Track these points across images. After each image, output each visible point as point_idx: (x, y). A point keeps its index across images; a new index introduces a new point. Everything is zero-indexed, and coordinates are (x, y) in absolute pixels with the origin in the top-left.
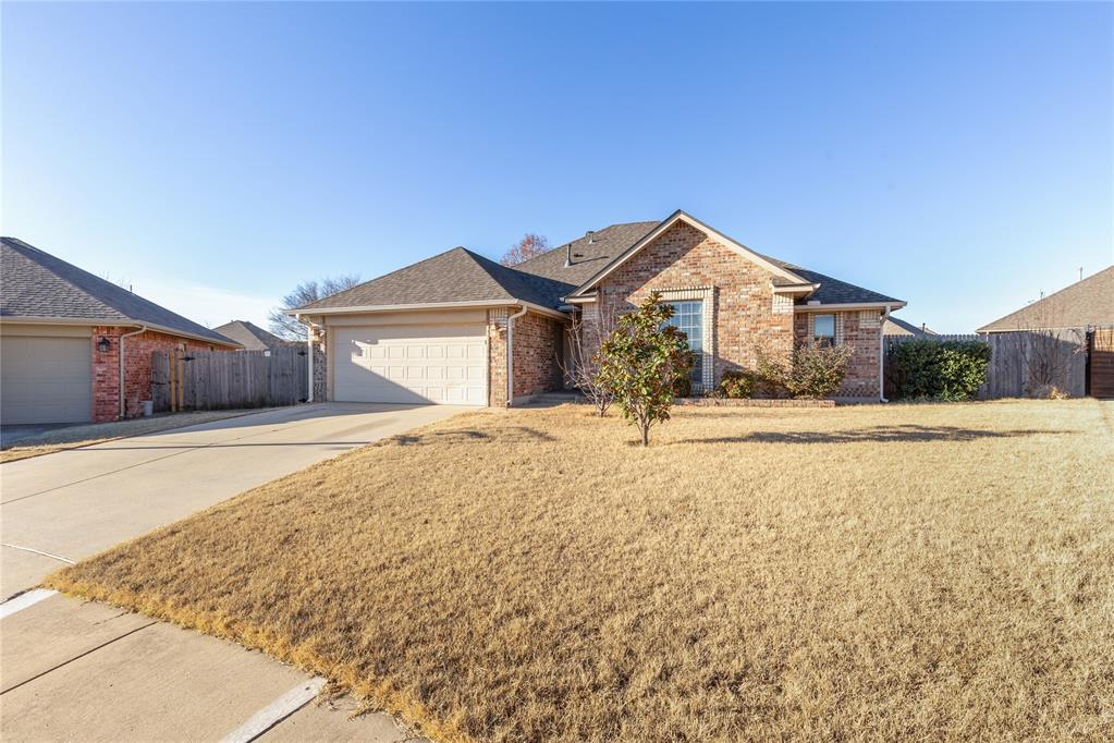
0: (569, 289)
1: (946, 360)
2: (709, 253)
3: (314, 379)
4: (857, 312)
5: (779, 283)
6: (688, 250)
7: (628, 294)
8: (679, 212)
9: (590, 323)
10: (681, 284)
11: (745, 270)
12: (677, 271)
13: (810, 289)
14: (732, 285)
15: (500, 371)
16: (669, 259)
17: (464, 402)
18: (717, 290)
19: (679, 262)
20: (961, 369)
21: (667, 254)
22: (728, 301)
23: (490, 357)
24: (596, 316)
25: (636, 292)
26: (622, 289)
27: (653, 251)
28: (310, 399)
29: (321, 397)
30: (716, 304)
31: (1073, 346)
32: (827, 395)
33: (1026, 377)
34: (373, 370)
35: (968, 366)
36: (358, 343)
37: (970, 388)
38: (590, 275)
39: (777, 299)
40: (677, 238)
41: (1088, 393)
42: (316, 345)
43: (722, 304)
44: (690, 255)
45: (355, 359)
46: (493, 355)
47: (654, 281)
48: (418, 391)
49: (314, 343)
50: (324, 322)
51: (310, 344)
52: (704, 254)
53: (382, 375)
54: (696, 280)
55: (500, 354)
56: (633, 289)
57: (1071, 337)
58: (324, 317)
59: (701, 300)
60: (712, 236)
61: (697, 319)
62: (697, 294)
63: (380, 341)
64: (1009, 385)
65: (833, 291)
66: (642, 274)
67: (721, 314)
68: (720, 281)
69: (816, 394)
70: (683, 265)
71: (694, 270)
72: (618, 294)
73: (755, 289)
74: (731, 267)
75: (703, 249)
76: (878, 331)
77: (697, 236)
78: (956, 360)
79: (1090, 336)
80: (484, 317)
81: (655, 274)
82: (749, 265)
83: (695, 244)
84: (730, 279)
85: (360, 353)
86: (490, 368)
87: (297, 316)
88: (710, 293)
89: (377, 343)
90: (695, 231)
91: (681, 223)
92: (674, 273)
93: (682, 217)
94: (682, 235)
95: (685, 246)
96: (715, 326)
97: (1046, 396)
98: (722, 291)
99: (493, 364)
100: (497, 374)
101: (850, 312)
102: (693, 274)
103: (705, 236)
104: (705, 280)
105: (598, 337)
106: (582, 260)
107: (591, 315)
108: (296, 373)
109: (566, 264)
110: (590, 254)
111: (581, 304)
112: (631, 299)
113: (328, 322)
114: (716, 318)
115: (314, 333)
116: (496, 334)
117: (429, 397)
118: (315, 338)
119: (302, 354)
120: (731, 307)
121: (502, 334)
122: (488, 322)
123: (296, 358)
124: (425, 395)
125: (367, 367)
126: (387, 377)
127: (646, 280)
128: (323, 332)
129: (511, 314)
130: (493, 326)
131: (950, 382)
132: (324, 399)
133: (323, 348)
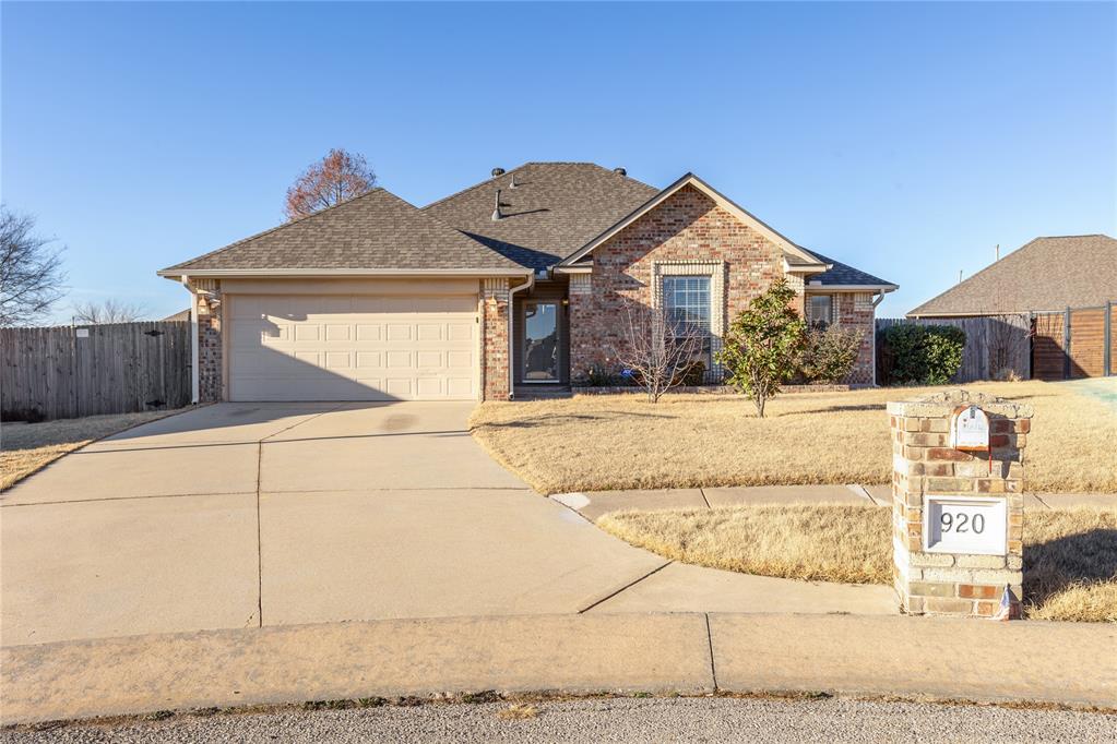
0: (556, 260)
1: (930, 345)
2: (718, 224)
3: (200, 370)
4: (852, 294)
5: (794, 262)
6: (695, 218)
7: (627, 265)
8: (689, 175)
9: (579, 299)
10: (687, 257)
11: (756, 246)
12: (682, 241)
13: (823, 269)
14: (743, 261)
15: (499, 356)
16: (675, 227)
17: (443, 395)
18: (727, 265)
19: (685, 231)
20: (943, 354)
21: (672, 221)
22: (739, 278)
23: (485, 339)
24: (588, 292)
25: (637, 264)
26: (620, 259)
27: (657, 217)
28: (195, 399)
29: (213, 393)
30: (727, 281)
31: (1022, 331)
32: (840, 381)
33: (986, 362)
34: (298, 356)
35: (948, 351)
36: (271, 318)
37: (950, 372)
38: (591, 237)
39: (790, 278)
41: (1032, 377)
42: (204, 322)
43: (732, 281)
44: (697, 224)
45: (267, 340)
46: (488, 336)
47: (658, 251)
48: (373, 383)
49: (200, 318)
50: (218, 288)
51: (195, 319)
52: (712, 224)
53: (315, 363)
54: (704, 252)
55: (499, 336)
56: (632, 260)
57: (1018, 323)
58: (218, 281)
59: (711, 276)
60: (722, 204)
61: (704, 297)
62: (706, 270)
63: (309, 316)
64: (972, 370)
65: (841, 273)
66: (642, 242)
67: (732, 293)
68: (731, 255)
69: (831, 378)
70: (690, 235)
71: (702, 242)
72: (615, 265)
73: (767, 267)
74: (740, 240)
75: (711, 218)
76: (871, 314)
77: (705, 203)
78: (939, 345)
79: (1034, 321)
80: (476, 289)
81: (659, 244)
82: (760, 240)
83: (703, 212)
84: (741, 253)
85: (275, 331)
86: (485, 352)
87: (184, 278)
88: (720, 269)
89: (305, 319)
90: (703, 197)
91: (689, 188)
92: (680, 243)
93: (692, 181)
94: (689, 200)
95: (692, 213)
96: (726, 306)
97: (1005, 379)
98: (732, 267)
99: (489, 348)
100: (494, 359)
101: (845, 294)
102: (701, 246)
103: (714, 204)
104: (714, 253)
105: (589, 316)
106: (513, 210)
107: (581, 289)
108: (144, 365)
109: (494, 217)
110: (519, 203)
111: (568, 275)
112: (630, 272)
113: (225, 288)
114: (726, 296)
115: (203, 302)
116: (493, 310)
117: (391, 391)
118: (204, 311)
119: (154, 333)
120: (741, 285)
121: (501, 310)
122: (481, 295)
123: (141, 338)
124: (383, 389)
125: (290, 352)
126: (322, 365)
127: (647, 250)
128: (216, 303)
129: (512, 287)
130: (493, 301)
131: (934, 367)
132: (217, 399)
133: (216, 324)
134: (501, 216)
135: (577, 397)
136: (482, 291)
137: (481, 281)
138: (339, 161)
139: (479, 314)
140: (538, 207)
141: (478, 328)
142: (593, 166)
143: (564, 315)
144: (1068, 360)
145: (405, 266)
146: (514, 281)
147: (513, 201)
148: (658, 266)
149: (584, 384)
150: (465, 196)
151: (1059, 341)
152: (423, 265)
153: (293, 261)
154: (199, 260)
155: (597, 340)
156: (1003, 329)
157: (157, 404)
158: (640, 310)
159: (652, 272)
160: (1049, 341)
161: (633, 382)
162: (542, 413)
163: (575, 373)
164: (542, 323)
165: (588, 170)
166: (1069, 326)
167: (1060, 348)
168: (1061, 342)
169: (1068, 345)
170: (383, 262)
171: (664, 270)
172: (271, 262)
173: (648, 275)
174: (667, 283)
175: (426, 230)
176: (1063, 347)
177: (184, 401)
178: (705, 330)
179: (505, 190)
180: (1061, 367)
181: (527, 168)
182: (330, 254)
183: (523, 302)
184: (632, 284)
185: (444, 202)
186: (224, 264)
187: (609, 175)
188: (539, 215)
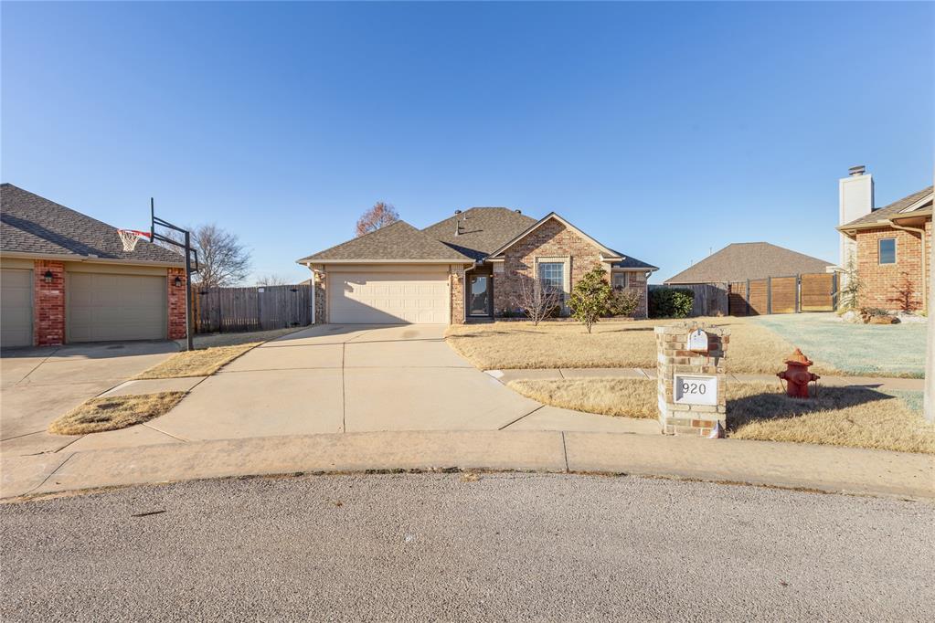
0: (487, 255)
1: (676, 298)
2: (567, 237)
3: (316, 308)
4: (636, 272)
5: (606, 256)
6: (556, 234)
7: (522, 257)
8: (553, 213)
9: (498, 274)
10: (552, 253)
11: (586, 248)
12: (549, 246)
13: (620, 260)
14: (580, 256)
15: (458, 302)
16: (545, 239)
18: (572, 258)
19: (551, 241)
20: (683, 303)
21: (544, 236)
22: (578, 264)
23: (452, 294)
24: (503, 271)
25: (527, 257)
26: (518, 255)
27: (537, 234)
28: (313, 322)
29: (322, 320)
30: (571, 266)
31: (724, 291)
32: (629, 316)
33: (705, 307)
34: (362, 302)
35: (685, 301)
36: (349, 283)
37: (686, 312)
38: (504, 244)
39: (603, 264)
40: (551, 227)
41: (729, 315)
42: (318, 285)
43: (574, 266)
44: (557, 237)
45: (347, 294)
46: (453, 292)
47: (537, 250)
48: (398, 316)
49: (316, 283)
50: (324, 268)
51: (313, 284)
52: (564, 237)
53: (370, 305)
54: (560, 251)
55: (459, 292)
56: (524, 255)
57: (722, 287)
58: (324, 265)
59: (564, 263)
60: (569, 227)
61: (560, 274)
62: (561, 260)
63: (367, 282)
64: (698, 311)
65: (630, 262)
66: (529, 246)
67: (574, 271)
68: (573, 253)
69: (625, 314)
70: (553, 243)
71: (559, 246)
72: (516, 257)
73: (592, 258)
74: (578, 245)
75: (564, 234)
76: (645, 282)
77: (561, 227)
78: (681, 298)
79: (730, 286)
80: (447, 269)
81: (537, 247)
82: (588, 245)
83: (560, 232)
84: (579, 252)
85: (351, 290)
86: (452, 300)
87: (309, 264)
88: (568, 259)
89: (365, 284)
90: (560, 224)
91: (553, 219)
93: (554, 216)
94: (552, 226)
95: (554, 232)
96: (571, 278)
97: (715, 316)
98: (574, 259)
99: (454, 298)
100: (456, 304)
101: (632, 272)
102: (559, 248)
103: (565, 227)
104: (565, 252)
105: (503, 283)
106: (465, 231)
107: (498, 270)
108: (289, 304)
109: (456, 234)
110: (469, 227)
111: (492, 263)
112: (523, 261)
113: (327, 269)
114: (571, 273)
115: (317, 276)
116: (456, 280)
117: (406, 319)
118: (318, 280)
119: (295, 290)
120: (579, 267)
121: (459, 280)
122: (450, 272)
123: (288, 293)
124: (402, 318)
125: (358, 300)
126: (373, 306)
127: (532, 250)
128: (323, 276)
129: (465, 268)
130: (456, 275)
131: (678, 309)
132: (323, 322)
133: (323, 286)
134: (459, 234)
135: (497, 323)
136: (450, 270)
137: (450, 265)
138: (381, 208)
139: (449, 282)
140: (478, 229)
141: (448, 288)
142: (505, 209)
143: (491, 281)
144: (748, 306)
145: (414, 258)
146: (466, 266)
147: (465, 226)
148: (537, 258)
149: (500, 317)
150: (442, 224)
151: (743, 296)
152: (422, 258)
153: (359, 256)
154: (315, 255)
155: (507, 295)
156: (714, 290)
157: (296, 324)
158: (528, 279)
159: (534, 261)
160: (738, 296)
161: (524, 316)
162: (480, 330)
163: (496, 310)
164: (480, 286)
165: (502, 211)
166: (749, 289)
167: (743, 300)
168: (744, 297)
169: (748, 299)
170: (403, 256)
171: (540, 260)
172: (349, 257)
173: (532, 264)
174: (542, 267)
175: (423, 241)
176: (746, 300)
177: (308, 323)
178: (560, 290)
179: (462, 220)
180: (744, 309)
181: (472, 210)
182: (377, 252)
183: (471, 276)
184: (524, 267)
185: (432, 227)
186: (327, 257)
187: (513, 213)
188: (478, 233)
